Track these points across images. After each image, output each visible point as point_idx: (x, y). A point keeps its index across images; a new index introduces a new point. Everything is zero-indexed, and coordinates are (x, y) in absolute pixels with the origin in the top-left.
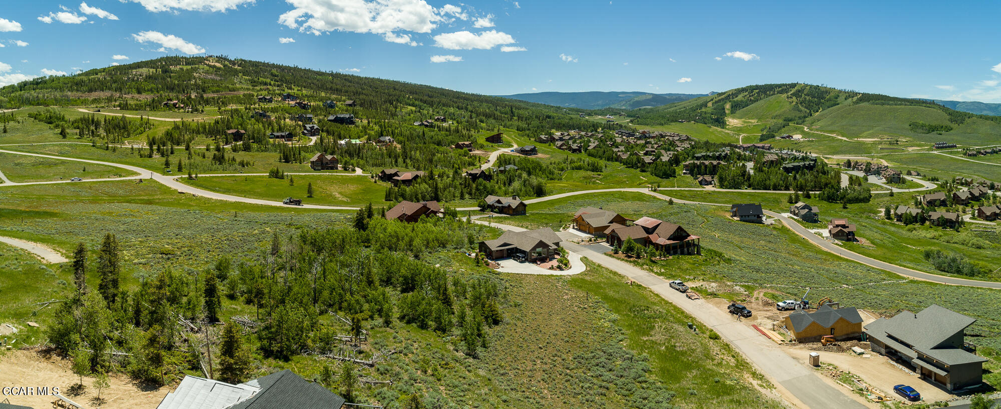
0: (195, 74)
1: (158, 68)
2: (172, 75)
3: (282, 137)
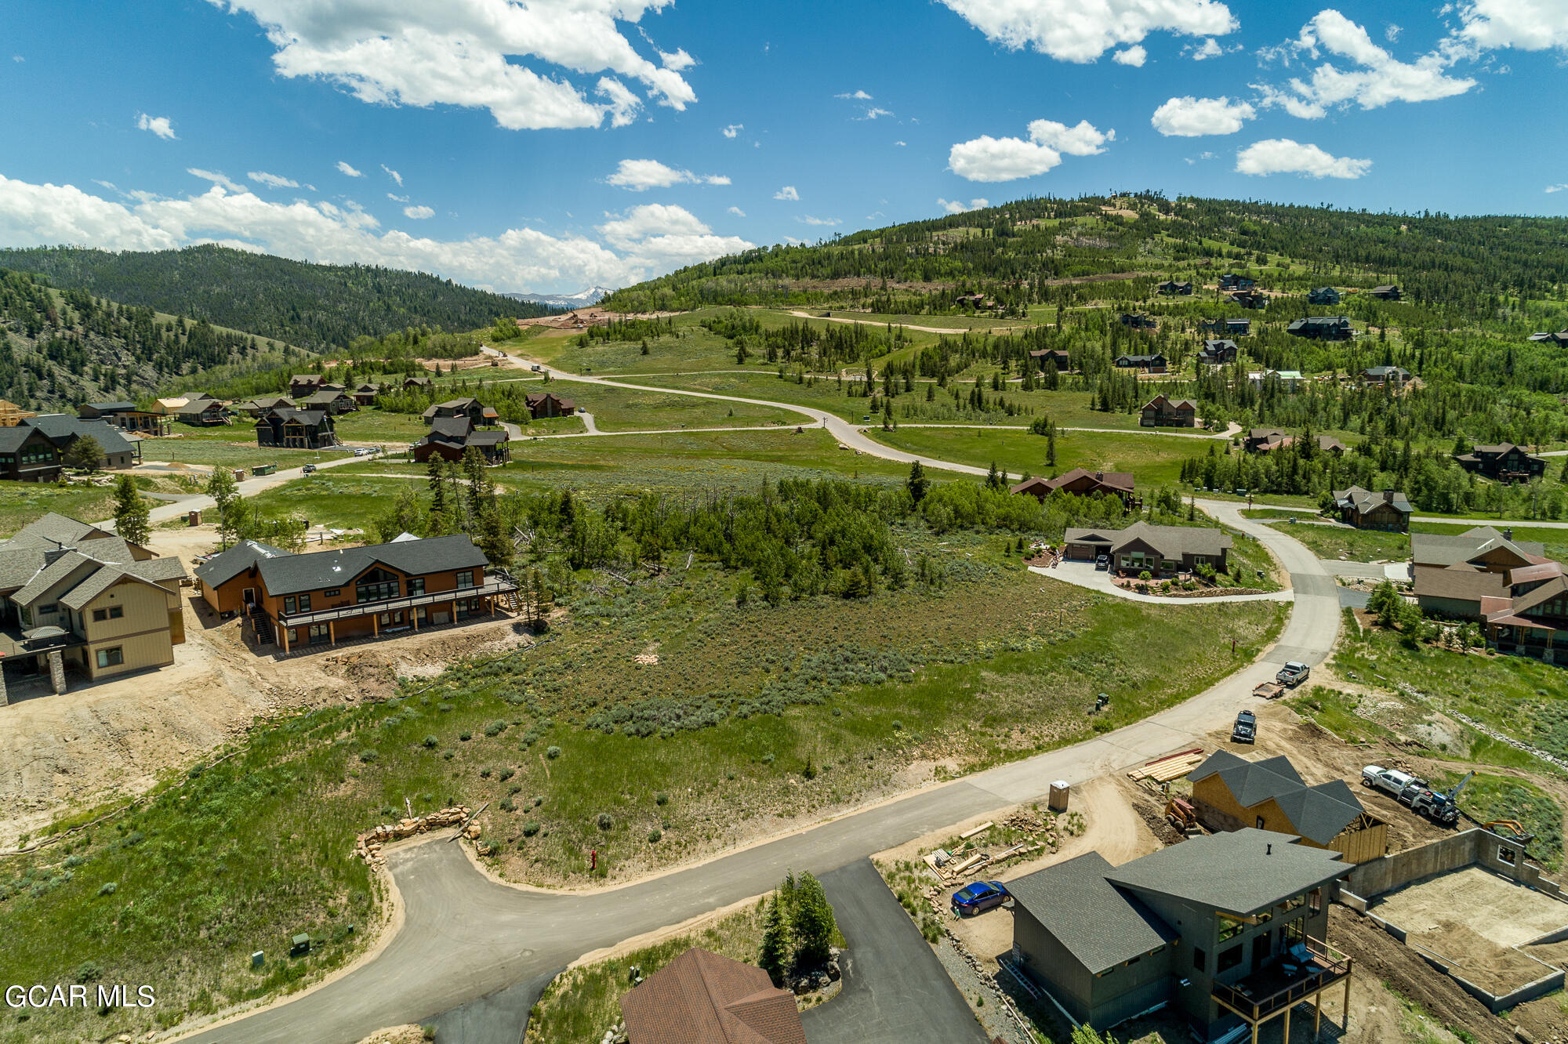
0: (1058, 238)
1: (990, 226)
2: (1010, 240)
3: (1144, 364)
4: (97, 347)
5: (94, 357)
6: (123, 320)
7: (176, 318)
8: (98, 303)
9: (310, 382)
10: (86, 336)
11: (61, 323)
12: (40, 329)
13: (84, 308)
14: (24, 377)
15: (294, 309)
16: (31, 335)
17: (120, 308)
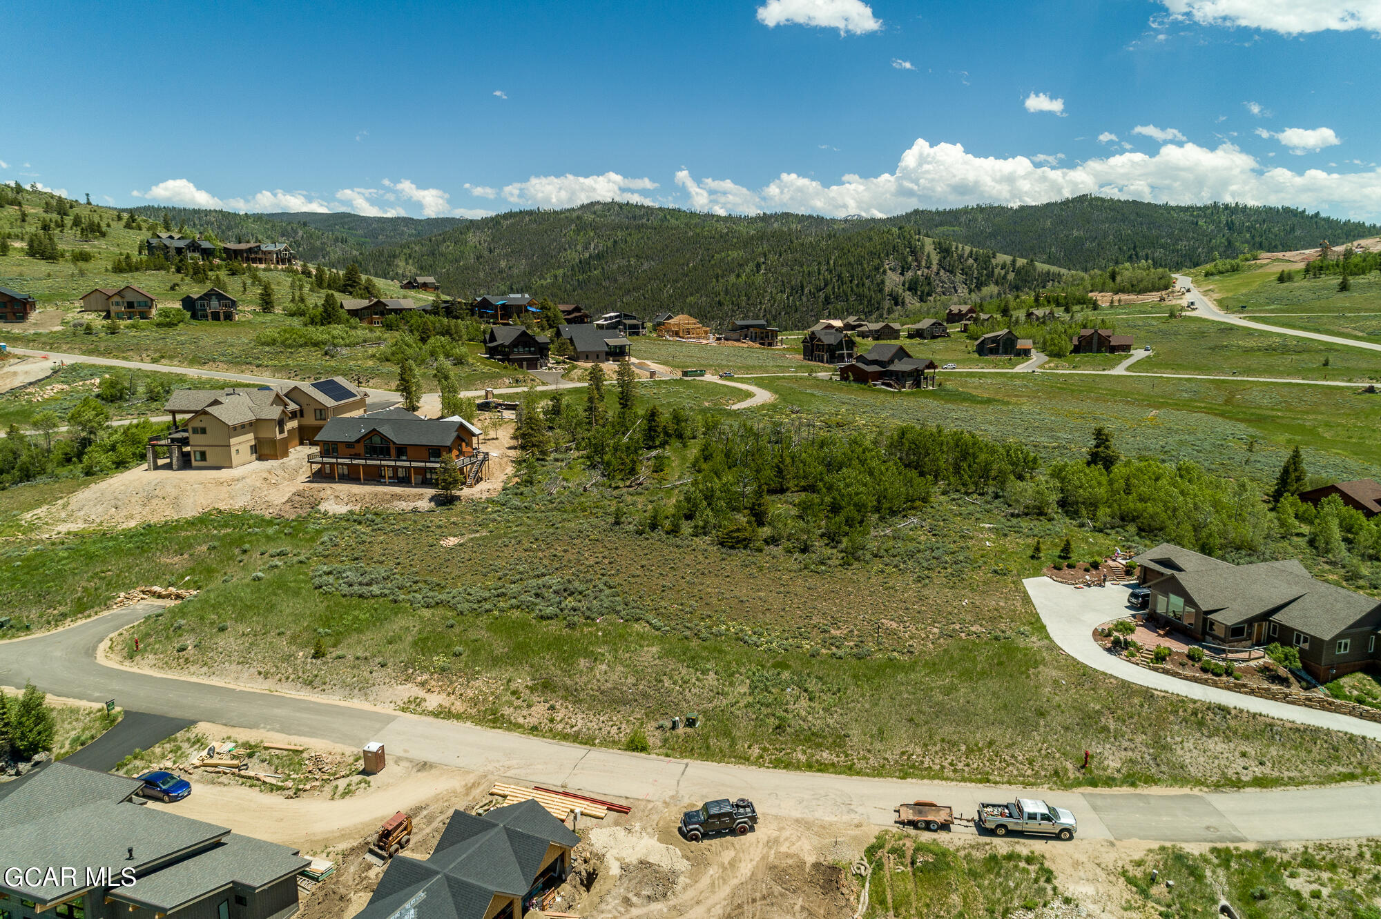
4: (943, 282)
5: (939, 290)
6: (971, 261)
7: (1011, 258)
8: (957, 248)
9: (960, 311)
10: (938, 273)
11: (923, 264)
12: (909, 269)
13: (944, 251)
14: (887, 304)
15: (1135, 247)
16: (902, 274)
17: (971, 251)
